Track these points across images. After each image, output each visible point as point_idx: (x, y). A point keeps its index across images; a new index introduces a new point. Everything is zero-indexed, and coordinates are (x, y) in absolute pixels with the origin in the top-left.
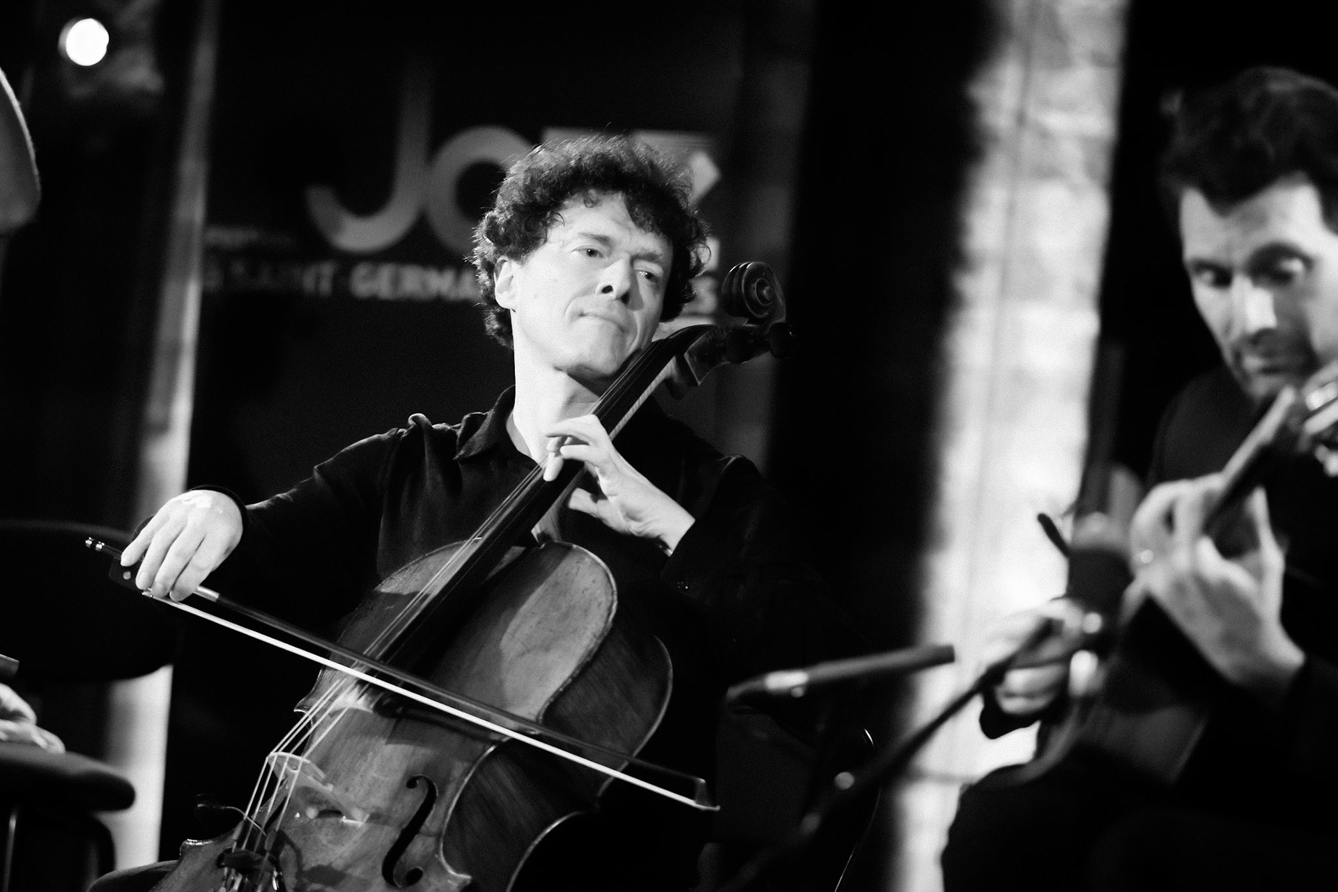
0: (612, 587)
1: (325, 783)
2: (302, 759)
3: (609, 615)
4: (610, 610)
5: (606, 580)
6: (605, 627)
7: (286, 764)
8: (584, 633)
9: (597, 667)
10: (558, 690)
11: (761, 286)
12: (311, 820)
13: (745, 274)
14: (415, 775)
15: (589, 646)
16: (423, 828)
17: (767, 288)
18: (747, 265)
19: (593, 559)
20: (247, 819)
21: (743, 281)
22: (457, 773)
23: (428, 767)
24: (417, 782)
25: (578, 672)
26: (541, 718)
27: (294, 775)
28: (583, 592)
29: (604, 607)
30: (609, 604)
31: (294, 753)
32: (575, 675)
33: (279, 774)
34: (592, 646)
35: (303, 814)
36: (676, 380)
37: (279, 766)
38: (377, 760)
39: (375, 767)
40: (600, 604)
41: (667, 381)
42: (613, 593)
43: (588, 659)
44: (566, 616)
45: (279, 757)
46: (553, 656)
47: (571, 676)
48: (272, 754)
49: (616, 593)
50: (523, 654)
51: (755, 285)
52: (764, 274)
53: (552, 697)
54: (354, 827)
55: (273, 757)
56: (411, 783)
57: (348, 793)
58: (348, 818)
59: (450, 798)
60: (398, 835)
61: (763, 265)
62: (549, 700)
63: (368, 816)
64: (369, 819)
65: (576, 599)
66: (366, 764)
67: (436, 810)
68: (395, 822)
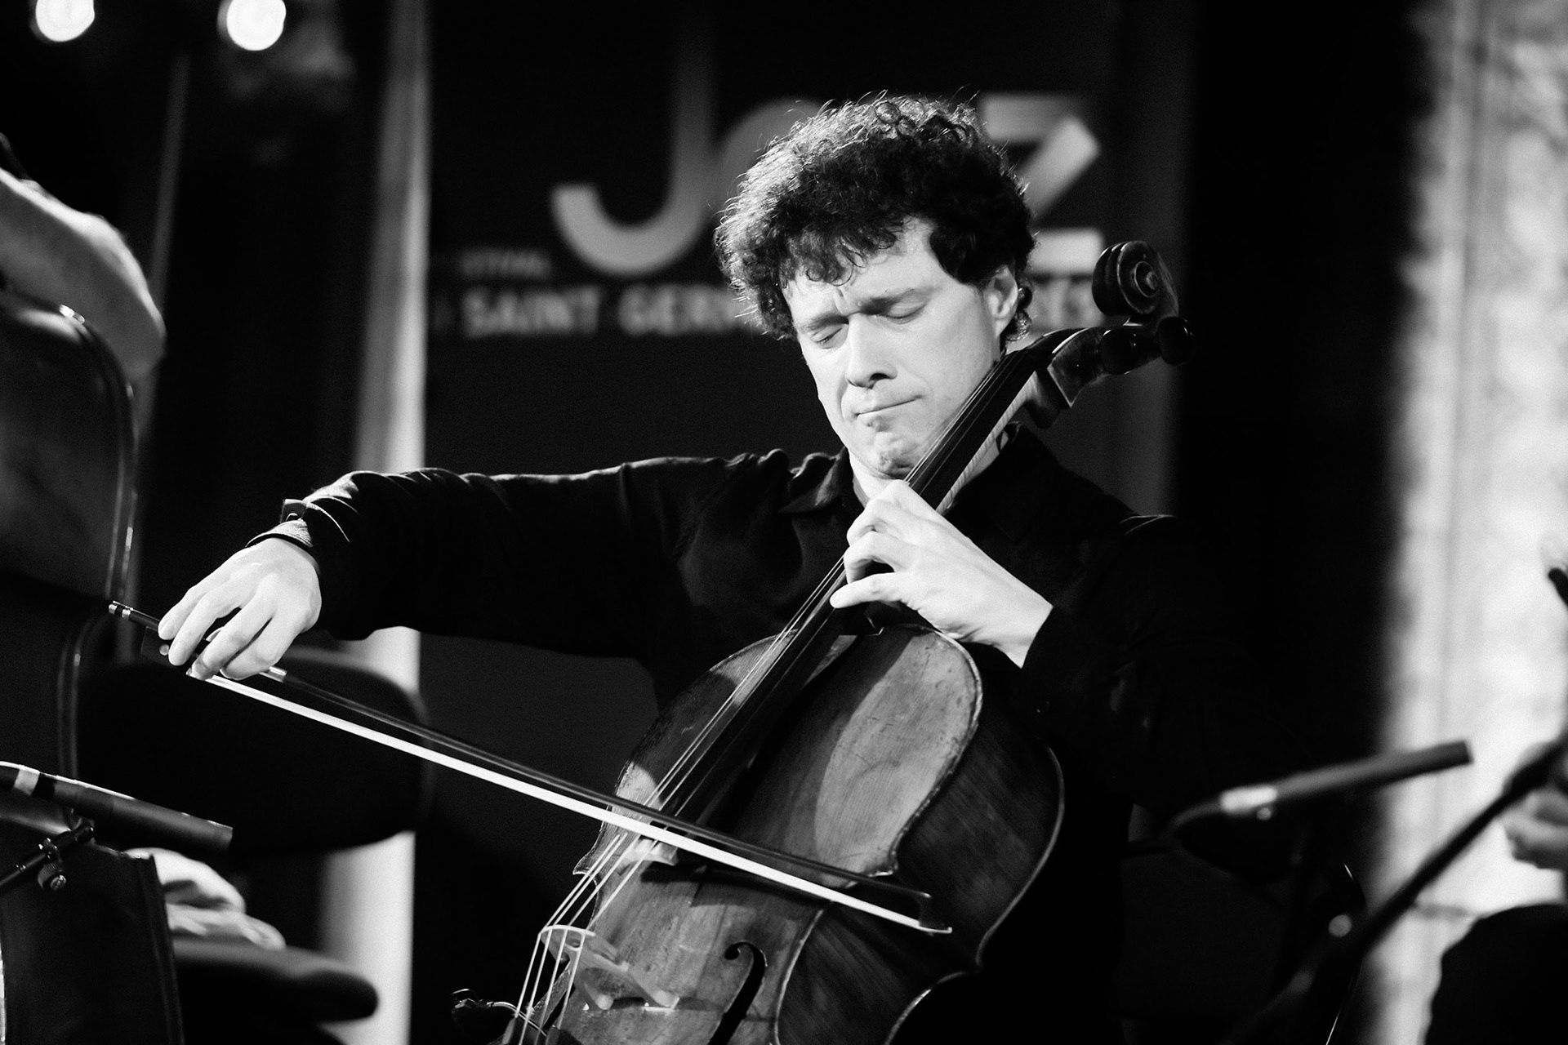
1: (617, 961)
2: (584, 933)
3: (972, 713)
4: (973, 705)
5: (966, 666)
6: (969, 729)
7: (564, 940)
8: (942, 739)
9: (963, 781)
10: (913, 816)
11: (1142, 272)
12: (605, 1011)
13: (1120, 259)
14: (735, 943)
15: (950, 753)
16: (751, 1011)
17: (1150, 274)
18: (1121, 246)
20: (519, 1017)
21: (1118, 266)
22: (791, 935)
23: (753, 930)
24: (739, 950)
25: (937, 789)
26: (894, 853)
27: (575, 953)
28: (937, 687)
29: (966, 703)
30: (972, 700)
31: (573, 925)
32: (934, 794)
33: (557, 955)
34: (954, 753)
35: (593, 1006)
36: (1039, 402)
37: (556, 944)
38: (685, 928)
39: (682, 937)
40: (959, 701)
41: (1028, 405)
42: (976, 681)
43: (950, 772)
44: (917, 719)
45: (554, 931)
46: (904, 773)
47: (929, 796)
48: (545, 929)
49: (979, 683)
50: (863, 774)
51: (1135, 272)
52: (1145, 256)
53: (906, 825)
54: (661, 1016)
55: (547, 933)
56: (731, 953)
57: (649, 973)
58: (651, 1005)
59: (783, 969)
60: (718, 1024)
61: (1142, 245)
62: (902, 830)
63: (677, 1000)
64: (679, 1004)
65: (929, 696)
66: (670, 934)
67: (766, 986)
68: (713, 1005)
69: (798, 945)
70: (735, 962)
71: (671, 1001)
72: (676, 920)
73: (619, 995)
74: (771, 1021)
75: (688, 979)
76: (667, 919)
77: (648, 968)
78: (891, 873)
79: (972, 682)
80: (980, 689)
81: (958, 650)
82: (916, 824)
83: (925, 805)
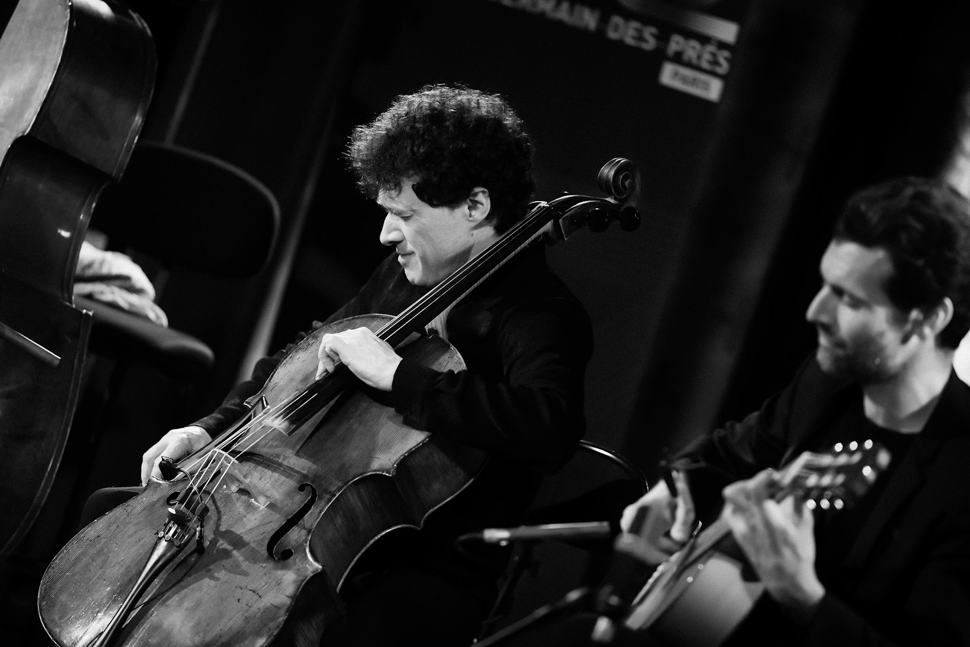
1: (245, 476)
12: (233, 493)
13: (615, 168)
14: (305, 483)
16: (302, 521)
21: (612, 173)
22: (333, 487)
24: (306, 488)
26: (396, 465)
27: (227, 465)
35: (229, 487)
36: (551, 234)
37: (218, 458)
41: (545, 234)
51: (621, 178)
54: (259, 508)
56: (301, 488)
58: (255, 501)
59: (324, 505)
60: (284, 523)
62: (404, 454)
63: (268, 503)
67: (313, 511)
68: (284, 513)
69: (335, 495)
70: (302, 493)
71: (265, 502)
72: (281, 457)
73: (242, 487)
74: (309, 531)
75: (277, 493)
76: (277, 455)
77: (259, 479)
78: (391, 475)
82: (411, 454)
83: (419, 446)
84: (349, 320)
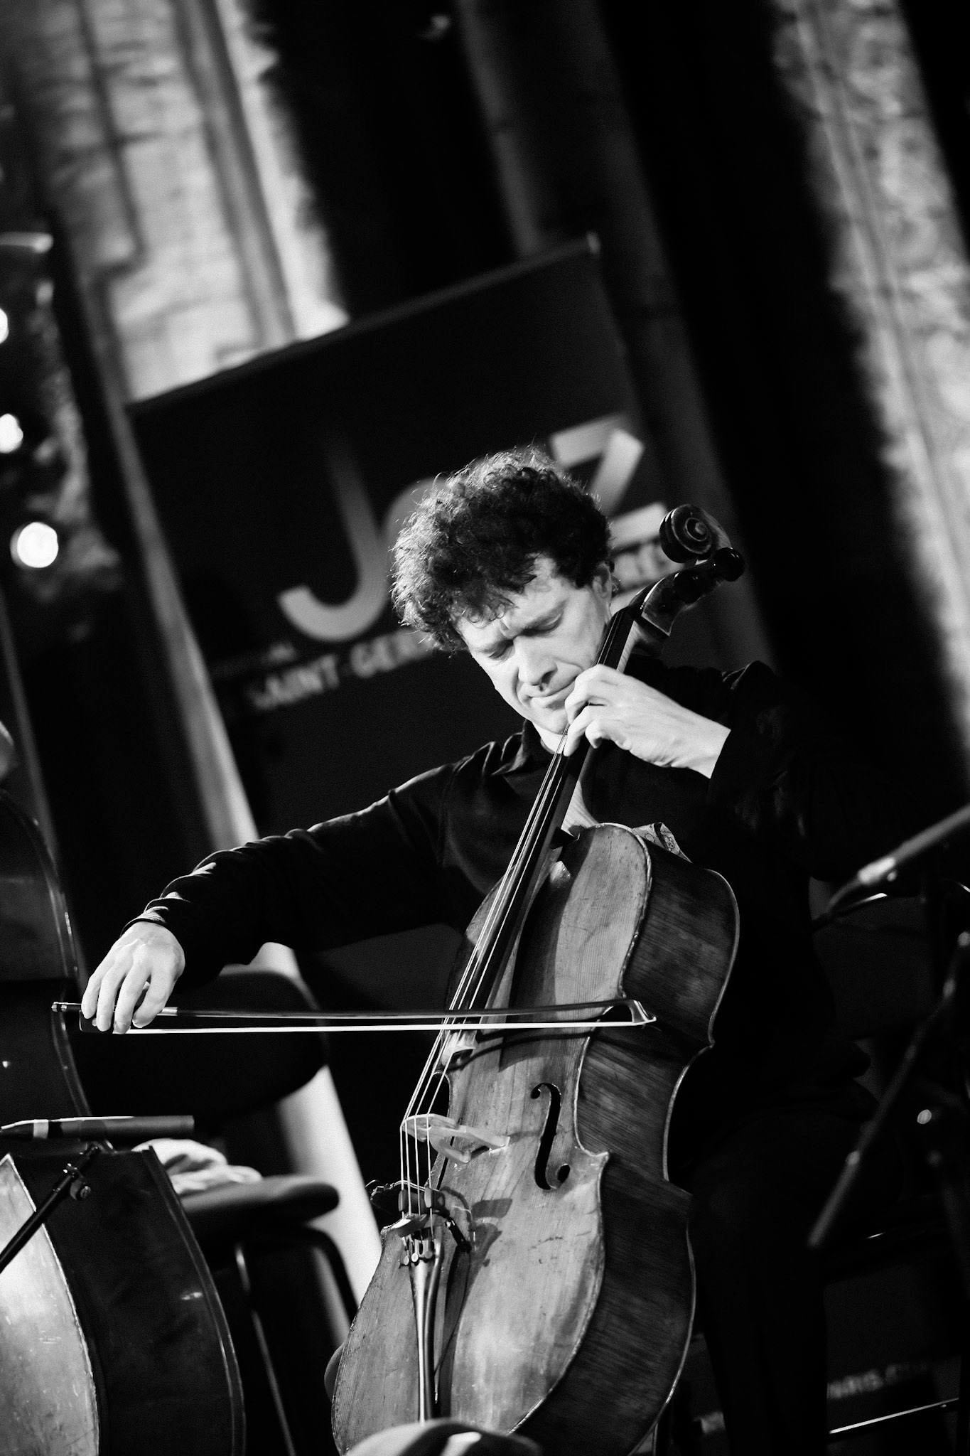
0: (642, 847)
1: (457, 1127)
2: (428, 1116)
4: (646, 865)
5: (635, 842)
6: (646, 884)
7: (415, 1125)
8: (632, 897)
9: (654, 920)
10: (626, 956)
11: (691, 525)
12: (466, 1165)
13: (672, 521)
14: (535, 1085)
15: (639, 905)
16: (557, 1129)
17: (697, 525)
18: (672, 512)
19: (620, 828)
21: (673, 528)
22: (570, 1067)
23: (545, 1072)
24: (538, 1090)
25: (637, 933)
26: (621, 987)
27: (429, 1131)
28: (620, 861)
29: (641, 866)
30: (644, 862)
31: (419, 1113)
32: (636, 937)
33: (414, 1135)
34: (641, 903)
35: (459, 1163)
36: (645, 640)
37: (411, 1128)
38: (502, 1086)
39: (502, 1093)
40: (637, 865)
41: (638, 645)
43: (642, 918)
44: (613, 888)
46: (613, 928)
47: (632, 939)
48: (404, 1121)
49: (646, 849)
50: (589, 938)
51: (686, 527)
52: (691, 513)
53: (623, 965)
54: (501, 1154)
55: (404, 1124)
56: (535, 1094)
57: (488, 1127)
58: (493, 1149)
59: (572, 1092)
60: (540, 1144)
61: (685, 508)
62: (622, 969)
63: (509, 1138)
64: (510, 1141)
65: (617, 870)
66: (495, 1094)
67: (565, 1107)
68: (533, 1134)
69: (577, 1072)
70: (539, 1099)
71: (505, 1141)
72: (496, 1084)
73: (473, 1149)
74: (573, 1131)
75: (514, 1123)
76: (491, 1085)
77: (487, 1124)
79: (642, 850)
80: (647, 853)
81: (628, 832)
82: (630, 961)
83: (632, 946)
84: (488, 899)
